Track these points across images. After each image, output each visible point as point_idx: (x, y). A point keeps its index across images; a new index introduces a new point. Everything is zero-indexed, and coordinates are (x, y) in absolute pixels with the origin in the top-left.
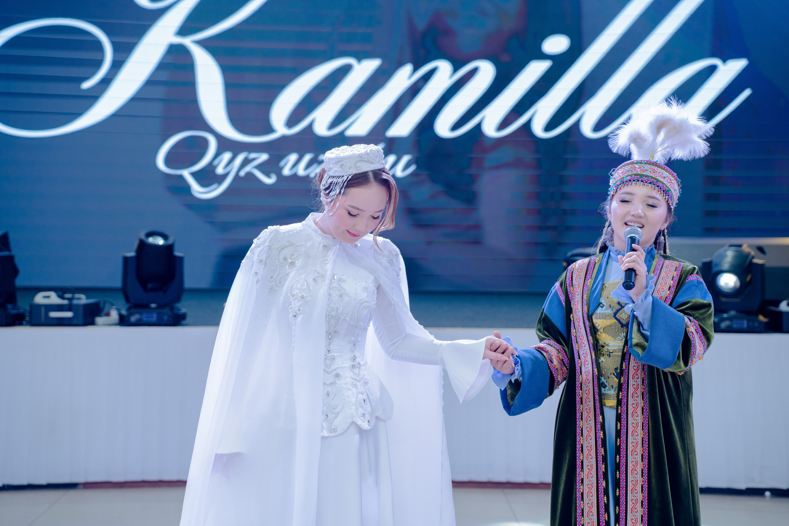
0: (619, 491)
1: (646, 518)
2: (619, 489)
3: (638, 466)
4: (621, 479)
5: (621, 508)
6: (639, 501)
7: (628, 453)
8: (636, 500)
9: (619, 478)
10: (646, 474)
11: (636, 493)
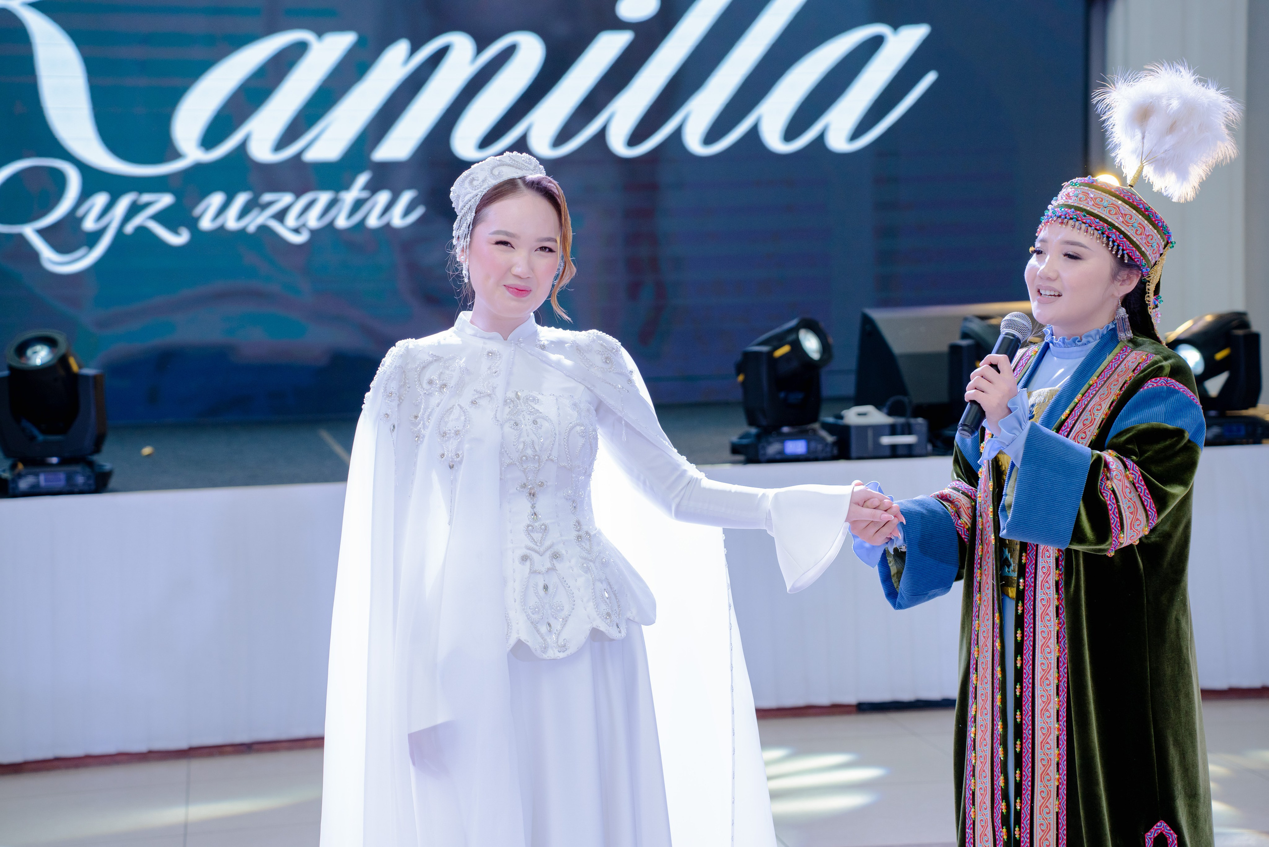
0: (1021, 745)
1: (1063, 791)
2: (1021, 741)
3: (1051, 705)
4: (1025, 724)
5: (1024, 773)
6: (1053, 762)
7: (1036, 681)
8: (1048, 760)
9: (1021, 721)
10: (1063, 717)
11: (1048, 749)
